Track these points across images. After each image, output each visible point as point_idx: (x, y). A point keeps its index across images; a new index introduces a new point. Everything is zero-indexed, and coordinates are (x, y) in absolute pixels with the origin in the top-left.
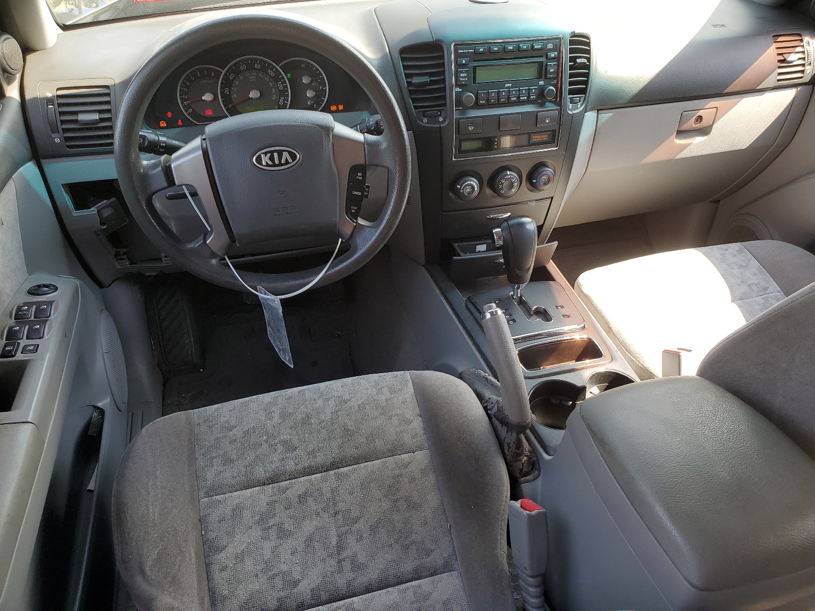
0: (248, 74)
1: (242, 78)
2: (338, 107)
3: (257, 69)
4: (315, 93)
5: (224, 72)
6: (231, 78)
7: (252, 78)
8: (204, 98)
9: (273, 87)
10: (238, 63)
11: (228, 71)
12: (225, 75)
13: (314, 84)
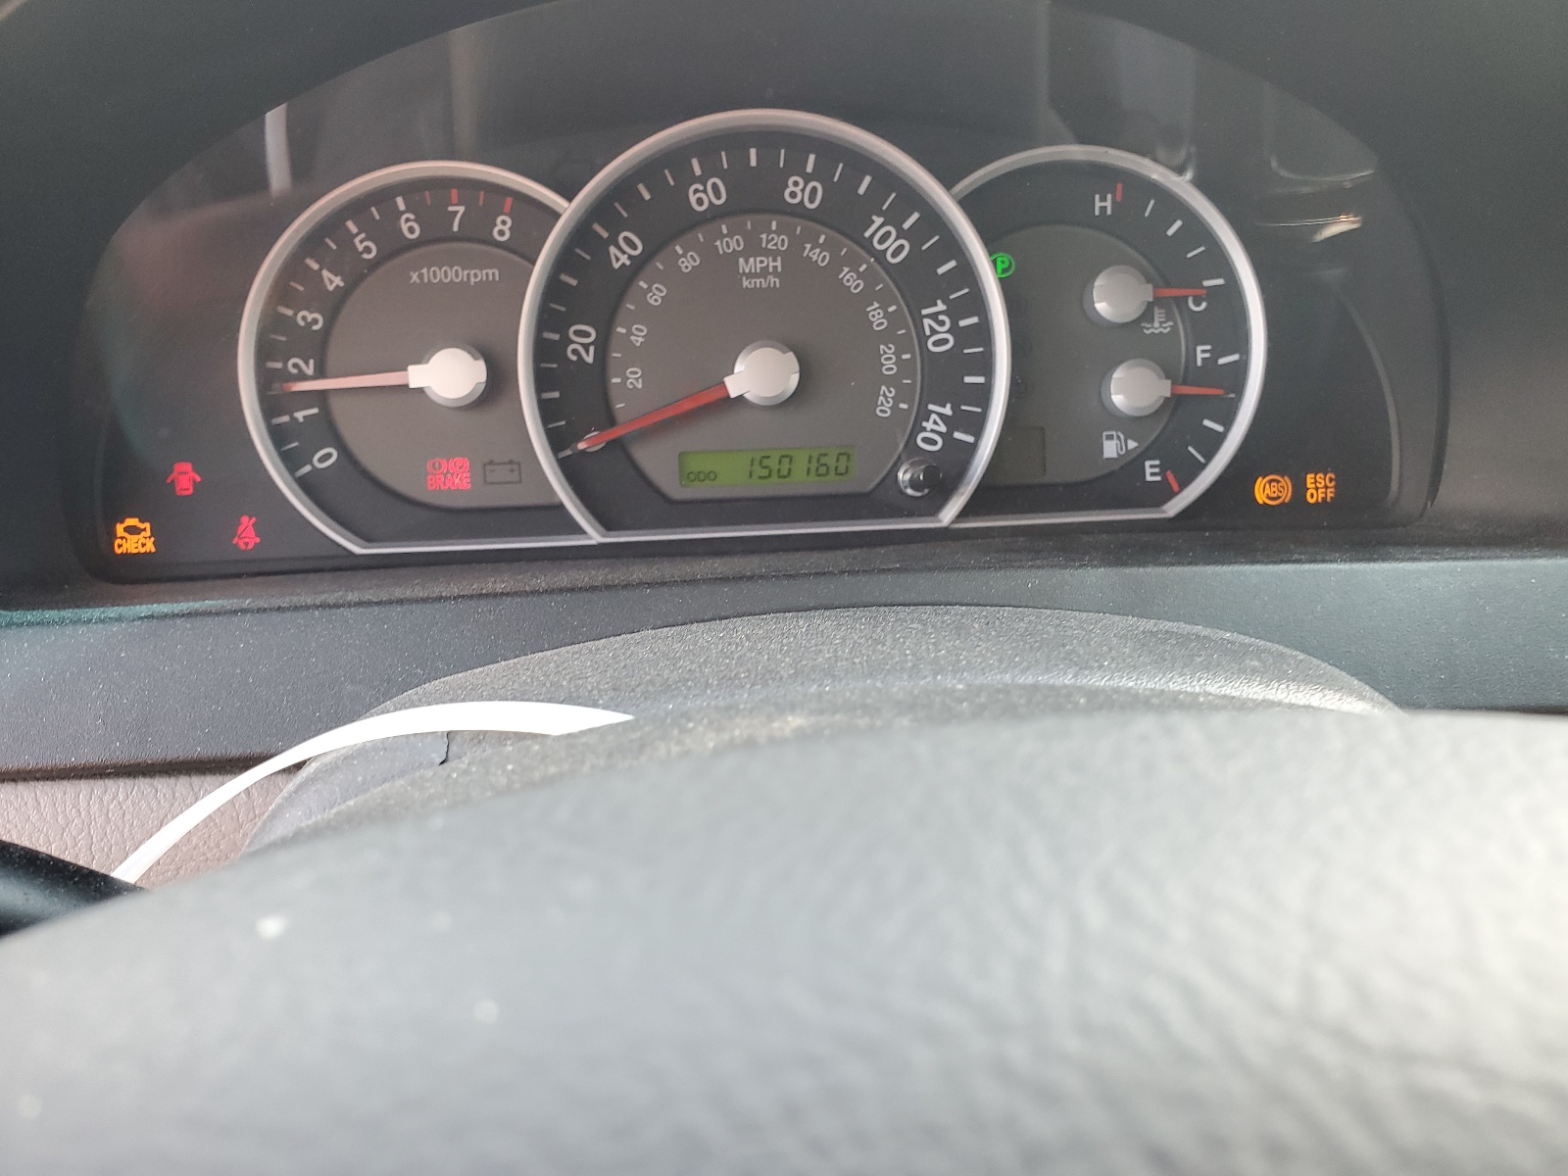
0: (735, 243)
1: (688, 262)
2: (1300, 488)
3: (799, 211)
4: (1163, 389)
5: (569, 210)
6: (619, 258)
7: (759, 271)
8: (417, 376)
9: (886, 337)
10: (675, 158)
11: (600, 210)
12: (580, 234)
13: (1159, 326)
